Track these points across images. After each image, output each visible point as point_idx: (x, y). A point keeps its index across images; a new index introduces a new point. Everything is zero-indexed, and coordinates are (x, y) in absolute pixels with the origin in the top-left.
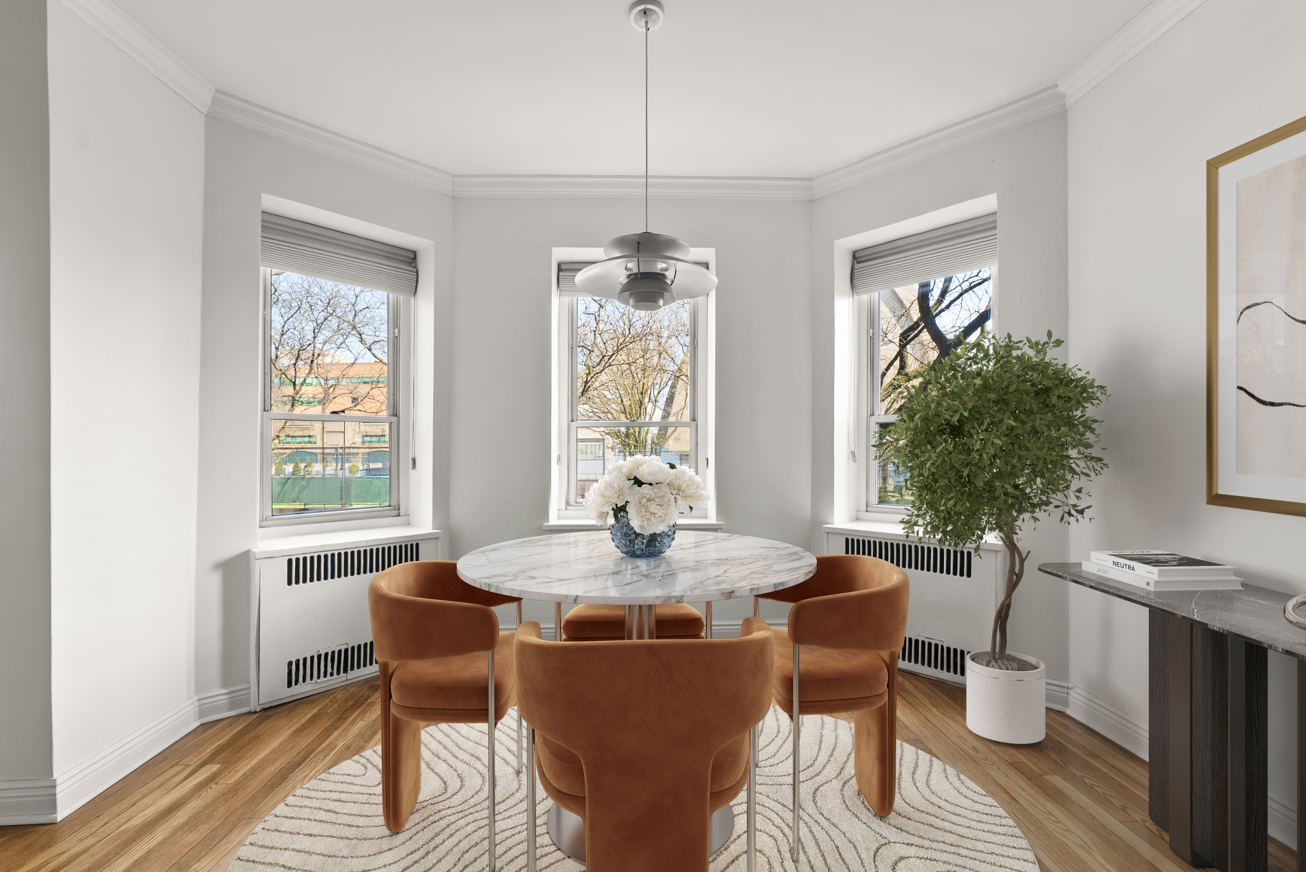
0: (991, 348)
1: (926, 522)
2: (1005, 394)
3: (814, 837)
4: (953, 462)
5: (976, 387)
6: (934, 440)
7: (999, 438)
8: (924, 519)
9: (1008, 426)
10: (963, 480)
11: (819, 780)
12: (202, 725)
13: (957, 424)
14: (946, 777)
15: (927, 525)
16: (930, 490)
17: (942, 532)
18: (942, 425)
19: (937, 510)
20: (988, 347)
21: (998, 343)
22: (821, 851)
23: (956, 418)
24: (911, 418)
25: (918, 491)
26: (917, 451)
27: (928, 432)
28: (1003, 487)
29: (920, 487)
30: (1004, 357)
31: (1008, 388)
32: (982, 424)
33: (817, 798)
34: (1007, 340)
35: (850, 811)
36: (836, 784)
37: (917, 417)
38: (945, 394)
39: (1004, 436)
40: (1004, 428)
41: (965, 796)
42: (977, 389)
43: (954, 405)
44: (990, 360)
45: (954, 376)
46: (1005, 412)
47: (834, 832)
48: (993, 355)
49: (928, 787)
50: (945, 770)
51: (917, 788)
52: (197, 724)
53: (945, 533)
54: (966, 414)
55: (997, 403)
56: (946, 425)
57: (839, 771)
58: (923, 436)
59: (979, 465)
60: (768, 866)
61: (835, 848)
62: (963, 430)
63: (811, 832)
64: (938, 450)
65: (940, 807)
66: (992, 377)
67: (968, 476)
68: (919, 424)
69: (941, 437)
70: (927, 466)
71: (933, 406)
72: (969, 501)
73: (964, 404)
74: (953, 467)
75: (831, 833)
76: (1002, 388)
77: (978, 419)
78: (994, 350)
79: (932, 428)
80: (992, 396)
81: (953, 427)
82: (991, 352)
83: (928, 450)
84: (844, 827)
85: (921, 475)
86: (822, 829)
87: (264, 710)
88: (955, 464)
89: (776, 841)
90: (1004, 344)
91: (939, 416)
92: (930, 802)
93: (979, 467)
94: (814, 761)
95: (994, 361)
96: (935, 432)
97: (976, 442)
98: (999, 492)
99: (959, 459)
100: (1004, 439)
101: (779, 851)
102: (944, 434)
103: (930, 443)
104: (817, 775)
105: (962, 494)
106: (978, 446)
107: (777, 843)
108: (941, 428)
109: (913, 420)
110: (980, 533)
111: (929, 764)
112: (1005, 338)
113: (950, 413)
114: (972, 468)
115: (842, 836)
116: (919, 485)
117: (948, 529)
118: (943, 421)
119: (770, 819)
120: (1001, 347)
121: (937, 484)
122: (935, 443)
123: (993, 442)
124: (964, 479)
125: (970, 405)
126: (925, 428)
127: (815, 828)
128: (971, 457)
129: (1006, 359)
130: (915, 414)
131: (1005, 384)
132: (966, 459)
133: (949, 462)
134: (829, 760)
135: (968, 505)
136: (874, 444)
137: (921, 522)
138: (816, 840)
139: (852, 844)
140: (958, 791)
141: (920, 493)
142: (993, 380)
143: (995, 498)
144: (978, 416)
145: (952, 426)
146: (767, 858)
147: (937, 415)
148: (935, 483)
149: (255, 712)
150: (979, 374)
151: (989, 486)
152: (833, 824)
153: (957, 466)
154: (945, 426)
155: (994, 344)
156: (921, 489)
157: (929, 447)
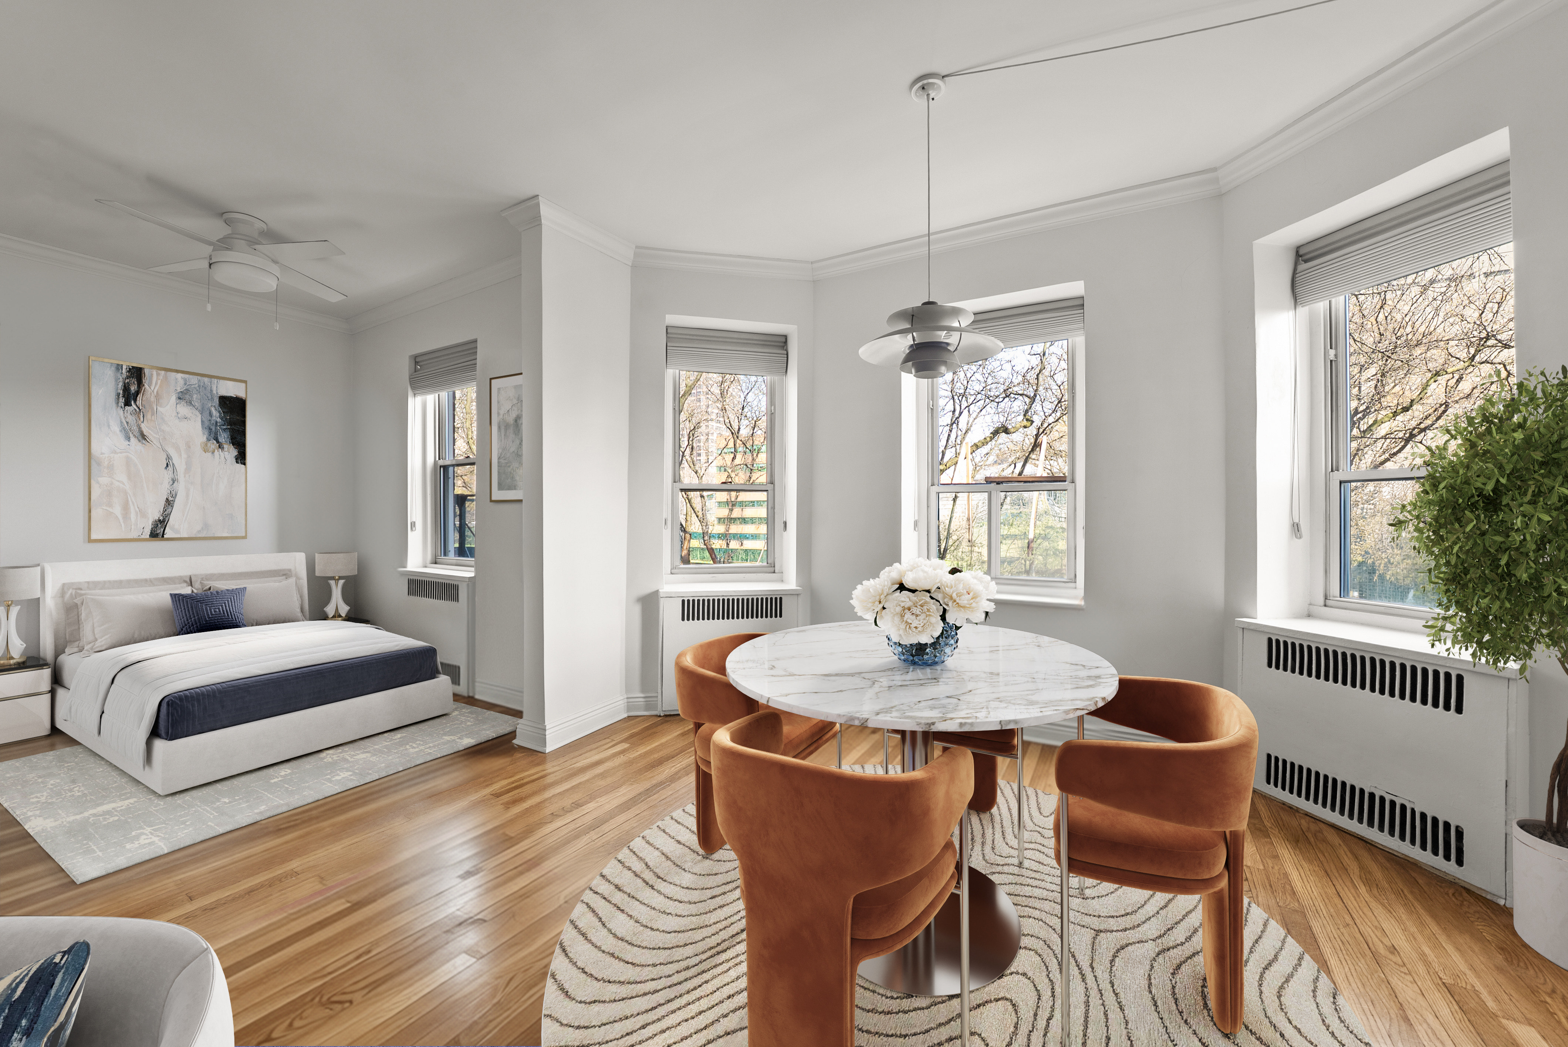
0: (1540, 386)
1: (1455, 628)
2: (1556, 452)
3: (1087, 1012)
4: (1487, 545)
5: (1516, 443)
6: (1463, 517)
7: (1548, 511)
8: (1453, 624)
9: (1560, 497)
10: (1500, 571)
11: (1133, 936)
12: (628, 717)
13: (1492, 494)
14: (1314, 991)
15: (1457, 631)
16: (1460, 584)
17: (1477, 643)
18: (1473, 496)
19: (1468, 611)
20: (1535, 388)
21: (1548, 381)
22: (1085, 1035)
23: (1490, 487)
24: (1435, 486)
25: (1445, 585)
26: (1442, 532)
27: (1455, 507)
28: (1555, 582)
29: (1447, 580)
30: (1558, 400)
31: (1560, 443)
32: (1525, 494)
33: (1117, 960)
34: (1561, 376)
35: (1150, 992)
36: (1150, 949)
37: (1442, 485)
38: (1476, 455)
39: (1555, 510)
40: (1554, 499)
41: (1333, 1034)
42: (1518, 445)
43: (1487, 468)
44: (1538, 406)
45: (1489, 431)
46: (1556, 477)
47: (1115, 1016)
48: (1542, 398)
49: (1279, 997)
50: (1316, 980)
51: (1261, 992)
52: (625, 715)
53: (1479, 643)
54: (1503, 481)
55: (1542, 464)
56: (1478, 496)
57: (1162, 932)
58: (1450, 511)
59: (1521, 550)
60: (1012, 1029)
61: (1104, 1038)
62: (1501, 502)
63: (1087, 1004)
64: (1468, 529)
65: (1282, 1035)
66: (1538, 429)
67: (1507, 565)
68: (1444, 495)
69: (1472, 512)
70: (1455, 551)
71: (1461, 472)
72: (1510, 601)
73: (1501, 468)
74: (1486, 552)
75: (1111, 1015)
76: (1551, 443)
77: (1520, 488)
78: (1543, 391)
79: (1461, 501)
80: (1538, 456)
81: (1488, 499)
82: (1539, 394)
83: (1456, 530)
84: (1130, 1013)
85: (1448, 563)
86: (1103, 1005)
87: (666, 716)
88: (1490, 549)
89: (1039, 999)
90: (1556, 382)
91: (1469, 484)
92: (1271, 1022)
93: (1521, 553)
94: (1139, 908)
95: (1543, 407)
96: (1463, 505)
97: (1517, 517)
98: (1549, 589)
99: (1495, 542)
100: (1555, 514)
101: (1036, 1015)
102: (1477, 509)
103: (1458, 520)
104: (1134, 928)
105: (1500, 591)
106: (1518, 523)
107: (1038, 1002)
108: (1473, 500)
109: (1437, 491)
110: (1526, 648)
111: (1296, 962)
112: (1558, 373)
113: (1482, 479)
114: (1512, 553)
115: (1123, 1026)
116: (1447, 576)
117: (1484, 640)
118: (1474, 491)
119: (1047, 967)
120: (1552, 386)
121: (1468, 577)
122: (1464, 520)
123: (1539, 519)
124: (1501, 568)
125: (1508, 468)
126: (1452, 501)
127: (1095, 1001)
128: (1510, 539)
129: (1559, 403)
130: (1439, 483)
131: (1555, 437)
132: (1504, 542)
133: (1482, 545)
134: (1158, 913)
135: (1508, 605)
136: (1392, 522)
137: (1449, 627)
138: (1086, 1017)
139: (1129, 1042)
140: (1323, 1021)
141: (1446, 587)
142: (1539, 432)
143: (1545, 599)
144: (1519, 483)
145: (1485, 497)
146: (1018, 1018)
147: (1467, 482)
148: (1466, 575)
149: (660, 716)
150: (1521, 426)
151: (1536, 580)
152: (1119, 1003)
153: (1492, 551)
154: (1476, 498)
155: (1543, 382)
156: (1447, 581)
157: (1457, 526)
